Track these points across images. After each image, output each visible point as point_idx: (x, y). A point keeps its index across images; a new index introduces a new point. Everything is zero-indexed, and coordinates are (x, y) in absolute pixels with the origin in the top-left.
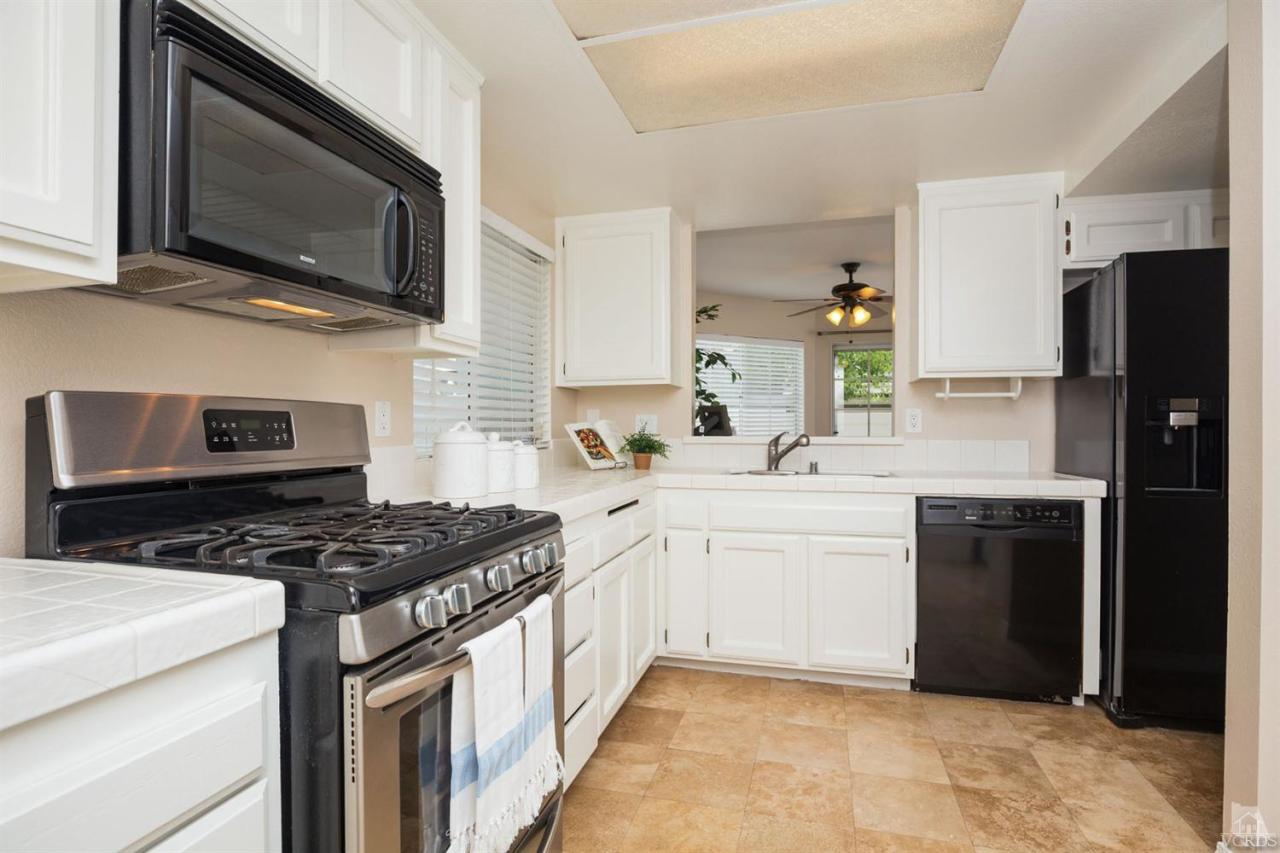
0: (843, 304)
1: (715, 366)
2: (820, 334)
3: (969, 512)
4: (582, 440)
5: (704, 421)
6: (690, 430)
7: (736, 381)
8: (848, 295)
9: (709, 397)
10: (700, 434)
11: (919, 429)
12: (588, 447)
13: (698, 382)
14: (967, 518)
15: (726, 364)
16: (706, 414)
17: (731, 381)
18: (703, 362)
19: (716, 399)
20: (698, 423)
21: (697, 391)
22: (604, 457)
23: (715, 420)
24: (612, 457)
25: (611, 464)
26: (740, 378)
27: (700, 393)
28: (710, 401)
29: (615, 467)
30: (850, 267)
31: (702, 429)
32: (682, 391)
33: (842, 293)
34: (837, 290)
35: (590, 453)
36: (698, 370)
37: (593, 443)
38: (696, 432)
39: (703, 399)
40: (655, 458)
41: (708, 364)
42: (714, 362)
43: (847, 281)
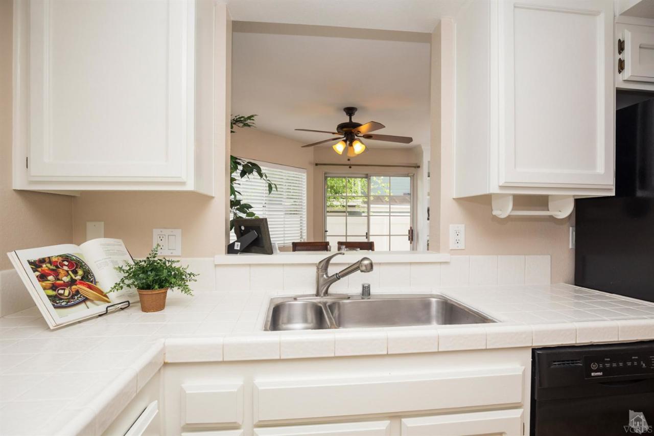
0: (345, 139)
1: (251, 176)
2: (317, 165)
3: (594, 366)
4: (42, 277)
5: (240, 234)
6: (223, 248)
7: (272, 192)
8: (349, 132)
9: (244, 208)
10: (236, 252)
11: (462, 246)
12: (54, 287)
13: (233, 191)
14: (593, 374)
15: (261, 175)
16: (243, 228)
17: (268, 192)
18: (239, 172)
19: (250, 210)
20: (233, 237)
21: (231, 201)
22: (86, 300)
23: (254, 234)
24: (103, 296)
25: (102, 308)
26: (276, 188)
27: (234, 203)
28: (245, 212)
29: (106, 313)
30: (350, 111)
31: (237, 246)
32: (214, 201)
33: (345, 129)
34: (341, 127)
35: (53, 299)
36: (232, 180)
37: (66, 279)
38: (231, 249)
39: (237, 209)
40: (173, 293)
41: (243, 174)
42: (251, 172)
43: (348, 121)
